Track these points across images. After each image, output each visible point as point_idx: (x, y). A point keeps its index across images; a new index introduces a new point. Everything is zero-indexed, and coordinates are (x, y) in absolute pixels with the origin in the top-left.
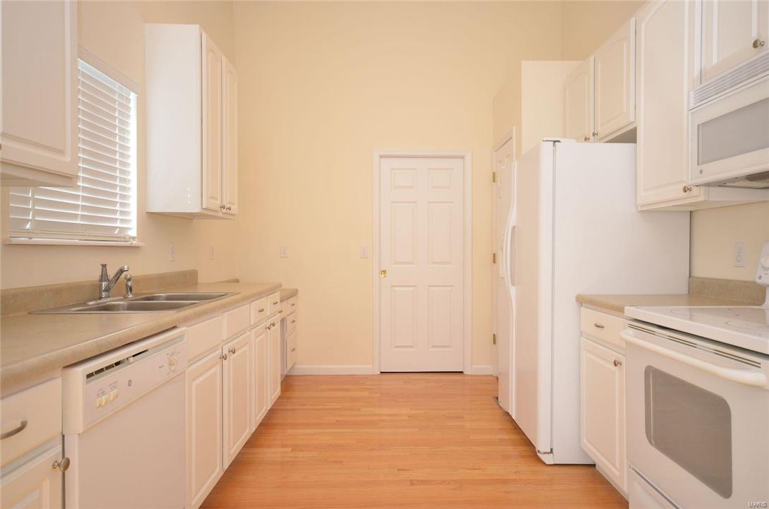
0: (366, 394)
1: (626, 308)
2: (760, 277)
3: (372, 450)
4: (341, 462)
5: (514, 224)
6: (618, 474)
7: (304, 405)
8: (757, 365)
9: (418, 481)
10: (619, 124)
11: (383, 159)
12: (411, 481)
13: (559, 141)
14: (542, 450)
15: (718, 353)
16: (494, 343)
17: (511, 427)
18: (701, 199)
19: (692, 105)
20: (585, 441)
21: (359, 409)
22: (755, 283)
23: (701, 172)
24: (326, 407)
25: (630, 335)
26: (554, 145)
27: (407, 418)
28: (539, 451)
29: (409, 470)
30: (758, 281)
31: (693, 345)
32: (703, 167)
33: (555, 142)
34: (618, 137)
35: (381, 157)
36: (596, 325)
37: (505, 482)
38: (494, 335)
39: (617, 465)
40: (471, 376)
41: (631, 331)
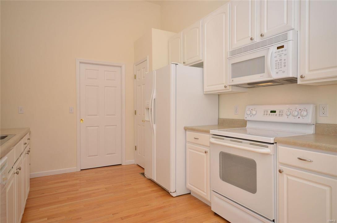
0: (78, 181)
1: (210, 130)
2: (246, 118)
3: (95, 208)
4: (81, 218)
5: (155, 98)
6: (205, 194)
7: (43, 194)
8: (267, 147)
9: (125, 217)
10: (196, 60)
11: (82, 65)
12: (121, 218)
13: (177, 64)
14: (172, 191)
15: (251, 144)
16: (136, 150)
17: (153, 184)
18: (230, 90)
19: (229, 57)
20: (189, 184)
21: (78, 190)
22: (244, 120)
23: (233, 81)
24: (57, 192)
25: (213, 140)
26: (176, 66)
27: (105, 189)
28: (171, 192)
29: (117, 213)
30: (245, 119)
31: (241, 142)
32: (234, 79)
33: (176, 64)
34: (194, 65)
35: (80, 63)
36: (194, 138)
37: (161, 208)
38: (136, 146)
39: (205, 191)
40: (125, 165)
41: (213, 139)
